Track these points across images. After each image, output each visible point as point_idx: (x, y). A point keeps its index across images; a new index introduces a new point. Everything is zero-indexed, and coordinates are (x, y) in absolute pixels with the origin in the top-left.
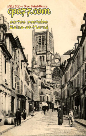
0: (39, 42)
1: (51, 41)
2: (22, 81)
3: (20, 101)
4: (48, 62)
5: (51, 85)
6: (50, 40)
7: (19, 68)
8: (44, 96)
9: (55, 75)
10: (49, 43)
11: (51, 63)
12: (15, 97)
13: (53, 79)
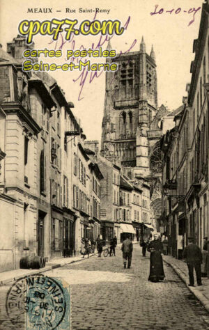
0: (122, 79)
1: (150, 76)
2: (65, 177)
3: (60, 221)
4: (142, 128)
5: (146, 183)
6: (147, 73)
7: (58, 150)
8: (127, 209)
9: (157, 159)
10: (145, 82)
11: (148, 129)
12: (46, 213)
13: (151, 169)
